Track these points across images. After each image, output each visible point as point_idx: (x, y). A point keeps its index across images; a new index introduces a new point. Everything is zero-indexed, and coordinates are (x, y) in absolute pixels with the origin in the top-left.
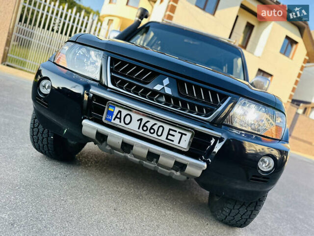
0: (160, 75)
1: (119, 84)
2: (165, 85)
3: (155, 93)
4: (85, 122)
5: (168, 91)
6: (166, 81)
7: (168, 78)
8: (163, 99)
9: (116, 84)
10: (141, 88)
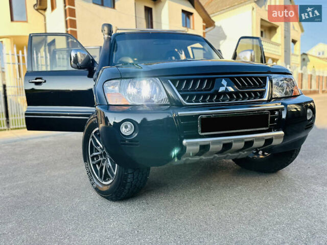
0: (217, 79)
1: (189, 99)
3: (220, 94)
4: (185, 142)
5: (231, 89)
7: (223, 80)
8: (227, 97)
10: (207, 95)
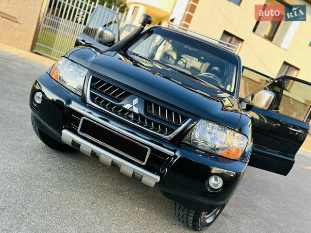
0: (132, 96)
1: (97, 100)
2: (134, 104)
3: (125, 110)
4: (65, 132)
5: (136, 110)
6: (136, 101)
7: (137, 98)
8: (132, 116)
9: (94, 100)
10: (114, 105)
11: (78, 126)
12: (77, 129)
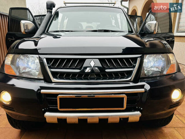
8: (95, 76)
9: (57, 77)
10: (76, 74)
11: (57, 105)
12: (57, 107)
